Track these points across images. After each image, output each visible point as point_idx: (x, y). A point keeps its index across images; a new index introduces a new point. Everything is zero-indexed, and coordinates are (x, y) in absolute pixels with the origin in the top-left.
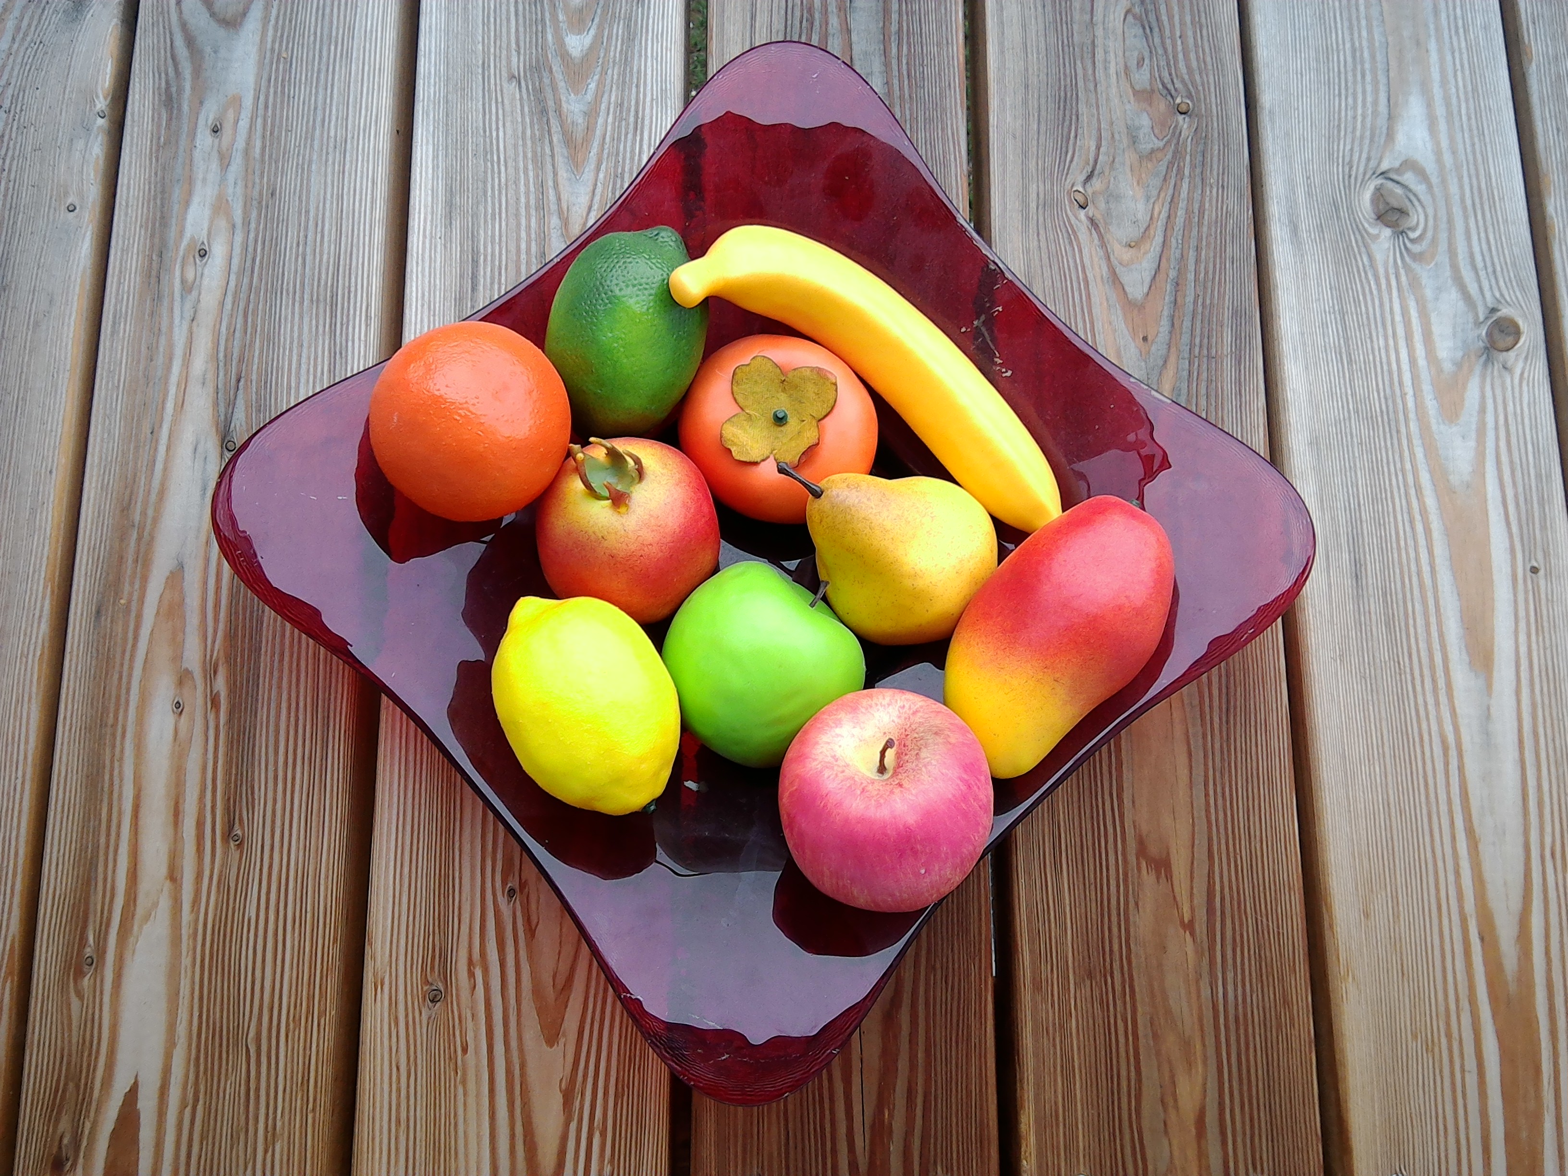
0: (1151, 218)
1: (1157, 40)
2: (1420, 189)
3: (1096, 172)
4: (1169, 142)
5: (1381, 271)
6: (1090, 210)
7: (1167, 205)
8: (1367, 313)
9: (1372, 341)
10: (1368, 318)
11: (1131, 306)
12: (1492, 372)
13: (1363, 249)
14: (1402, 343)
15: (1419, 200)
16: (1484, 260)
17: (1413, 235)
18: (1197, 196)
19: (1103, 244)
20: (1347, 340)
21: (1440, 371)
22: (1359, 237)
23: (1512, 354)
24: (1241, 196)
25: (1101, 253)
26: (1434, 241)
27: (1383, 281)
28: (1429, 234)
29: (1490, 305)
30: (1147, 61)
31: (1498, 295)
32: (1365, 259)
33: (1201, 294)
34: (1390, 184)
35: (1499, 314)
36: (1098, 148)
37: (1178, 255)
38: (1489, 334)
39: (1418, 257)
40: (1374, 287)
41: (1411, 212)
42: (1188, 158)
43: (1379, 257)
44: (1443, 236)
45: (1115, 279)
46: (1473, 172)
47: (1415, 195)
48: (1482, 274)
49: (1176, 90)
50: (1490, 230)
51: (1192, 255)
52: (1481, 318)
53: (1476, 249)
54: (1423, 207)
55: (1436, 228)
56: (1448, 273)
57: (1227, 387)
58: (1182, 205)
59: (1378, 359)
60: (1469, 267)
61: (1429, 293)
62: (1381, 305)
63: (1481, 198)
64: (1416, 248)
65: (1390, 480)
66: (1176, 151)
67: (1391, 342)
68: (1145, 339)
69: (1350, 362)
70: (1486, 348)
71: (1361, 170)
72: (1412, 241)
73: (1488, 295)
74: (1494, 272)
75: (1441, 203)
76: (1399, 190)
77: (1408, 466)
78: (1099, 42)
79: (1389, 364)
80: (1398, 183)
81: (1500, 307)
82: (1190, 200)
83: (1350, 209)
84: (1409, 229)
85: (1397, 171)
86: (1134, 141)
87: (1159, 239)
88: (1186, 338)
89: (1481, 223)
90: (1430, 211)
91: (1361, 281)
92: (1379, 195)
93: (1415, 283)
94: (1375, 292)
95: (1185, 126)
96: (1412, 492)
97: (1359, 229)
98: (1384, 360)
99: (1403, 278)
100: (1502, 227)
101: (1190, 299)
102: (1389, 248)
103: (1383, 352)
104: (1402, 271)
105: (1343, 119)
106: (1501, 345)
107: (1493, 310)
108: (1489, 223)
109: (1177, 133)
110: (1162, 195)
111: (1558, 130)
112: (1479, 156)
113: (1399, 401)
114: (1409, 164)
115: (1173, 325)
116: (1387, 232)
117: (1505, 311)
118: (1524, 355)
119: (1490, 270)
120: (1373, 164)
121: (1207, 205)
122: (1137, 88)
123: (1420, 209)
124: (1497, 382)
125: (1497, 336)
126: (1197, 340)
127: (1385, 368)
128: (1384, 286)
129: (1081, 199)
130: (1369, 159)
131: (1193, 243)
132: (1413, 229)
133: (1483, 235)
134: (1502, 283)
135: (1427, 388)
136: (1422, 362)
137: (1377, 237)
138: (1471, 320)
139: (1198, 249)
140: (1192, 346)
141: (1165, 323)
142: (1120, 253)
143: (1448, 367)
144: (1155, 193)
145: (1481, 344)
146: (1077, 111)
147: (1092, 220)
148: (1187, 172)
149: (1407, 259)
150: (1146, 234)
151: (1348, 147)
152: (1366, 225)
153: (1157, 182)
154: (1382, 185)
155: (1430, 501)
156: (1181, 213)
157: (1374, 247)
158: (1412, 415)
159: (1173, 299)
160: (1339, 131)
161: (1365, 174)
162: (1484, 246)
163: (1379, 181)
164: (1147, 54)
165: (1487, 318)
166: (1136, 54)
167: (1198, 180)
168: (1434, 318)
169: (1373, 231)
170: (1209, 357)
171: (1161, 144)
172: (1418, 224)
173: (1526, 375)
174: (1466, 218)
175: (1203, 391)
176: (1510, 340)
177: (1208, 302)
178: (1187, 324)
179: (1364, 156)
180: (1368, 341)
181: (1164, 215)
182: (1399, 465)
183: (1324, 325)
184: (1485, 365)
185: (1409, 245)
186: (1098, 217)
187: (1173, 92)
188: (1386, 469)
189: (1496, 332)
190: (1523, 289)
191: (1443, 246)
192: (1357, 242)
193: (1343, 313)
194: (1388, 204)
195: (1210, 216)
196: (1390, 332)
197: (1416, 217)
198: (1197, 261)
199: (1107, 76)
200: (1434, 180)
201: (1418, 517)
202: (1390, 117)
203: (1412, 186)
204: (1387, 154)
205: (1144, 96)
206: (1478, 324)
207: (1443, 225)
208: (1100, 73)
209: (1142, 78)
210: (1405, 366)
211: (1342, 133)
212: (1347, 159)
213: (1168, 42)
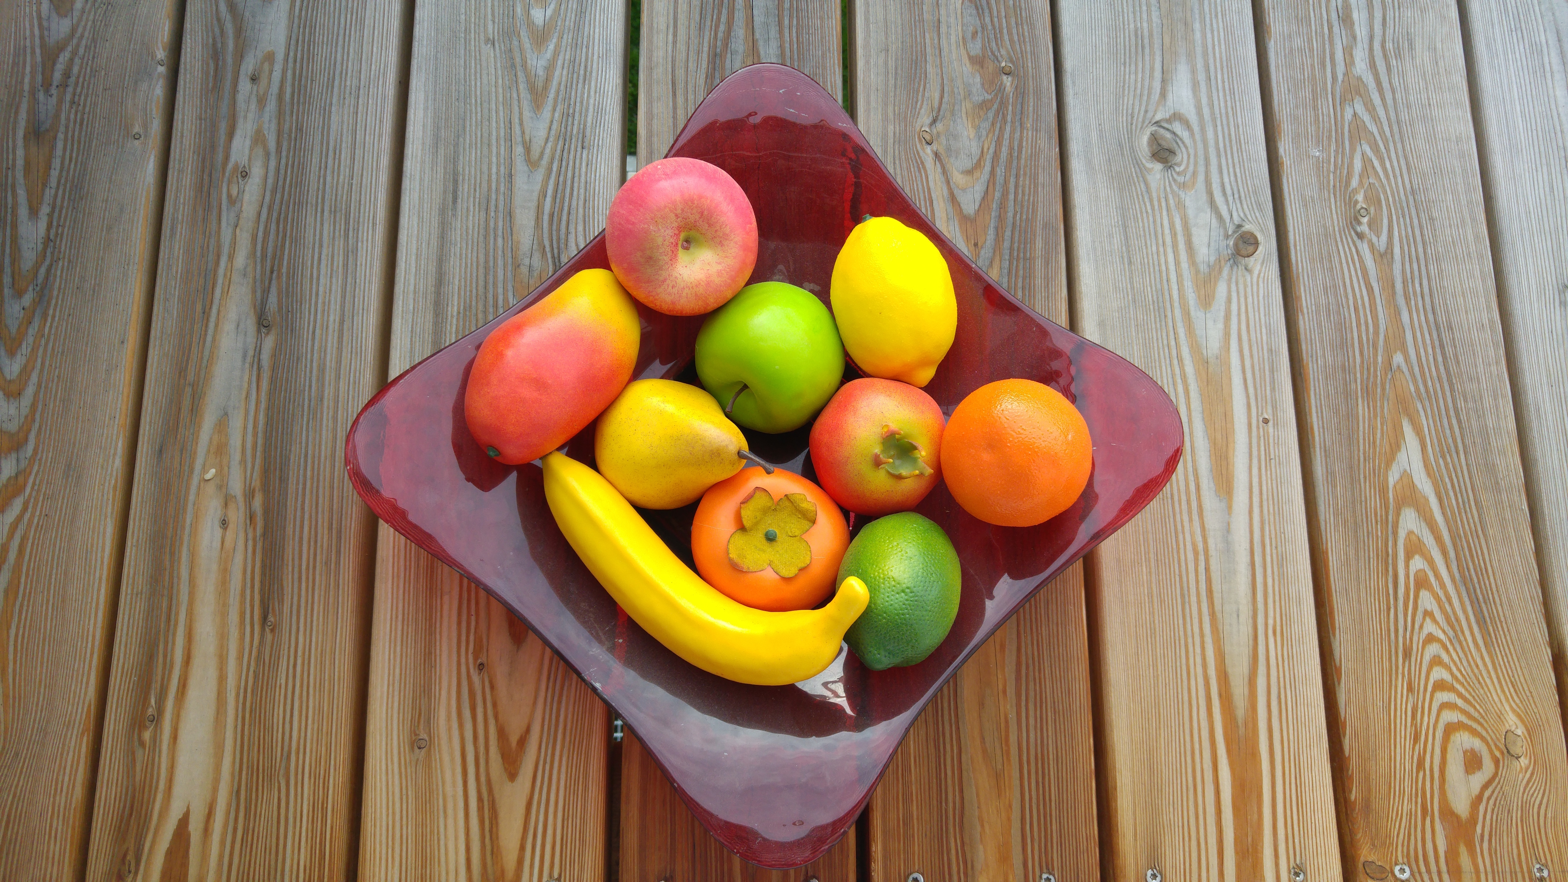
0: (982, 152)
1: (987, 19)
2: (1184, 134)
3: (940, 117)
4: (996, 95)
5: (1154, 195)
6: (935, 146)
7: (994, 143)
8: (1144, 227)
9: (1147, 248)
10: (1144, 230)
11: (965, 219)
12: (1237, 272)
13: (1141, 179)
14: (1170, 251)
15: (1183, 143)
16: (1232, 189)
17: (1177, 169)
18: (1017, 135)
19: (944, 172)
20: (1128, 246)
21: (1197, 272)
22: (1138, 170)
23: (1252, 259)
24: (1050, 138)
25: (943, 179)
26: (1195, 174)
27: (1156, 203)
28: (1191, 168)
29: (1236, 223)
30: (979, 34)
31: (1242, 215)
32: (1142, 186)
33: (1019, 210)
34: (1162, 131)
35: (1243, 229)
36: (942, 97)
37: (1002, 181)
38: (1236, 245)
39: (1183, 186)
40: (1149, 208)
41: (1178, 152)
42: (1010, 108)
43: (1153, 185)
44: (1201, 169)
45: (953, 199)
46: (1225, 122)
47: (1181, 139)
48: (1230, 199)
49: (1001, 56)
50: (1237, 166)
51: (1012, 180)
52: (1230, 233)
53: (1226, 180)
54: (1186, 148)
55: (1196, 164)
56: (1204, 197)
57: (1038, 281)
58: (1006, 143)
59: (1151, 261)
60: (1221, 194)
61: (1191, 213)
62: (1154, 221)
63: (1230, 141)
64: (1180, 179)
65: (1159, 353)
66: (1001, 103)
67: (1161, 249)
68: (976, 245)
69: (1130, 263)
70: (1233, 254)
71: (1140, 120)
72: (1178, 174)
73: (1235, 215)
74: (1240, 197)
75: (1200, 146)
76: (1168, 135)
77: (1173, 343)
78: (943, 19)
79: (1159, 265)
80: (1168, 130)
81: (1244, 224)
82: (1011, 139)
83: (1132, 149)
84: (1175, 164)
85: (1169, 121)
86: (969, 94)
87: (987, 168)
88: (1007, 244)
89: (1230, 161)
90: (1192, 152)
91: (1139, 202)
92: (1154, 139)
93: (1181, 206)
94: (1150, 211)
95: (1008, 84)
96: (1175, 362)
97: (1138, 163)
98: (1156, 263)
99: (1171, 202)
100: (1246, 164)
101: (1010, 214)
102: (1160, 179)
103: (1155, 256)
104: (1170, 196)
105: (1127, 81)
106: (1244, 252)
107: (1239, 226)
108: (1236, 160)
109: (1001, 89)
110: (990, 135)
111: (1289, 90)
112: (1230, 109)
113: (1166, 293)
114: (1177, 117)
115: (997, 234)
116: (1158, 166)
117: (1247, 227)
118: (1260, 261)
119: (1236, 196)
120: (1150, 115)
121: (1024, 144)
122: (972, 53)
123: (1184, 149)
124: (1241, 281)
125: (1241, 245)
126: (1016, 245)
127: (1157, 268)
128: (1156, 207)
129: (928, 138)
130: (1146, 111)
131: (1014, 172)
132: (1179, 165)
133: (1231, 170)
134: (1245, 206)
135: (1188, 284)
136: (1185, 265)
137: (1149, 170)
138: (1222, 233)
139: (1017, 176)
140: (1011, 249)
141: (991, 232)
142: (958, 178)
143: (1203, 268)
144: (984, 133)
145: (1230, 252)
146: (926, 71)
147: (936, 155)
148: (1009, 118)
149: (1175, 188)
150: (978, 165)
151: (1131, 102)
152: (1144, 161)
153: (986, 125)
154: (1156, 131)
155: (1189, 369)
156: (1005, 150)
157: (1149, 178)
158: (1176, 305)
159: (997, 214)
160: (1124, 90)
161: (1143, 122)
162: (1232, 178)
163: (1154, 128)
164: (979, 29)
165: (1234, 232)
166: (971, 29)
167: (1017, 124)
168: (1194, 231)
169: (1149, 165)
170: (1025, 259)
171: (990, 97)
172: (1182, 161)
173: (1262, 275)
174: (1219, 156)
175: (1020, 284)
176: (1251, 249)
177: (1024, 217)
178: (1008, 233)
179: (1143, 109)
180: (1144, 247)
181: (992, 150)
182: (1165, 342)
183: (1110, 236)
184: (1231, 267)
185: (1175, 176)
186: (941, 151)
187: (1000, 59)
188: (1155, 345)
189: (1240, 242)
190: (1261, 210)
191: (1201, 178)
192: (1136, 173)
193: (1125, 227)
194: (1159, 145)
195: (1027, 151)
196: (1161, 242)
197: (1181, 157)
198: (1016, 186)
199: (950, 44)
200: (1196, 128)
201: (1179, 381)
202: (1164, 81)
203: (1179, 133)
204: (1161, 108)
205: (978, 61)
206: (1227, 237)
207: (1201, 162)
208: (944, 42)
209: (976, 48)
210: (1172, 267)
211: (1126, 92)
212: (1130, 111)
213: (996, 20)
